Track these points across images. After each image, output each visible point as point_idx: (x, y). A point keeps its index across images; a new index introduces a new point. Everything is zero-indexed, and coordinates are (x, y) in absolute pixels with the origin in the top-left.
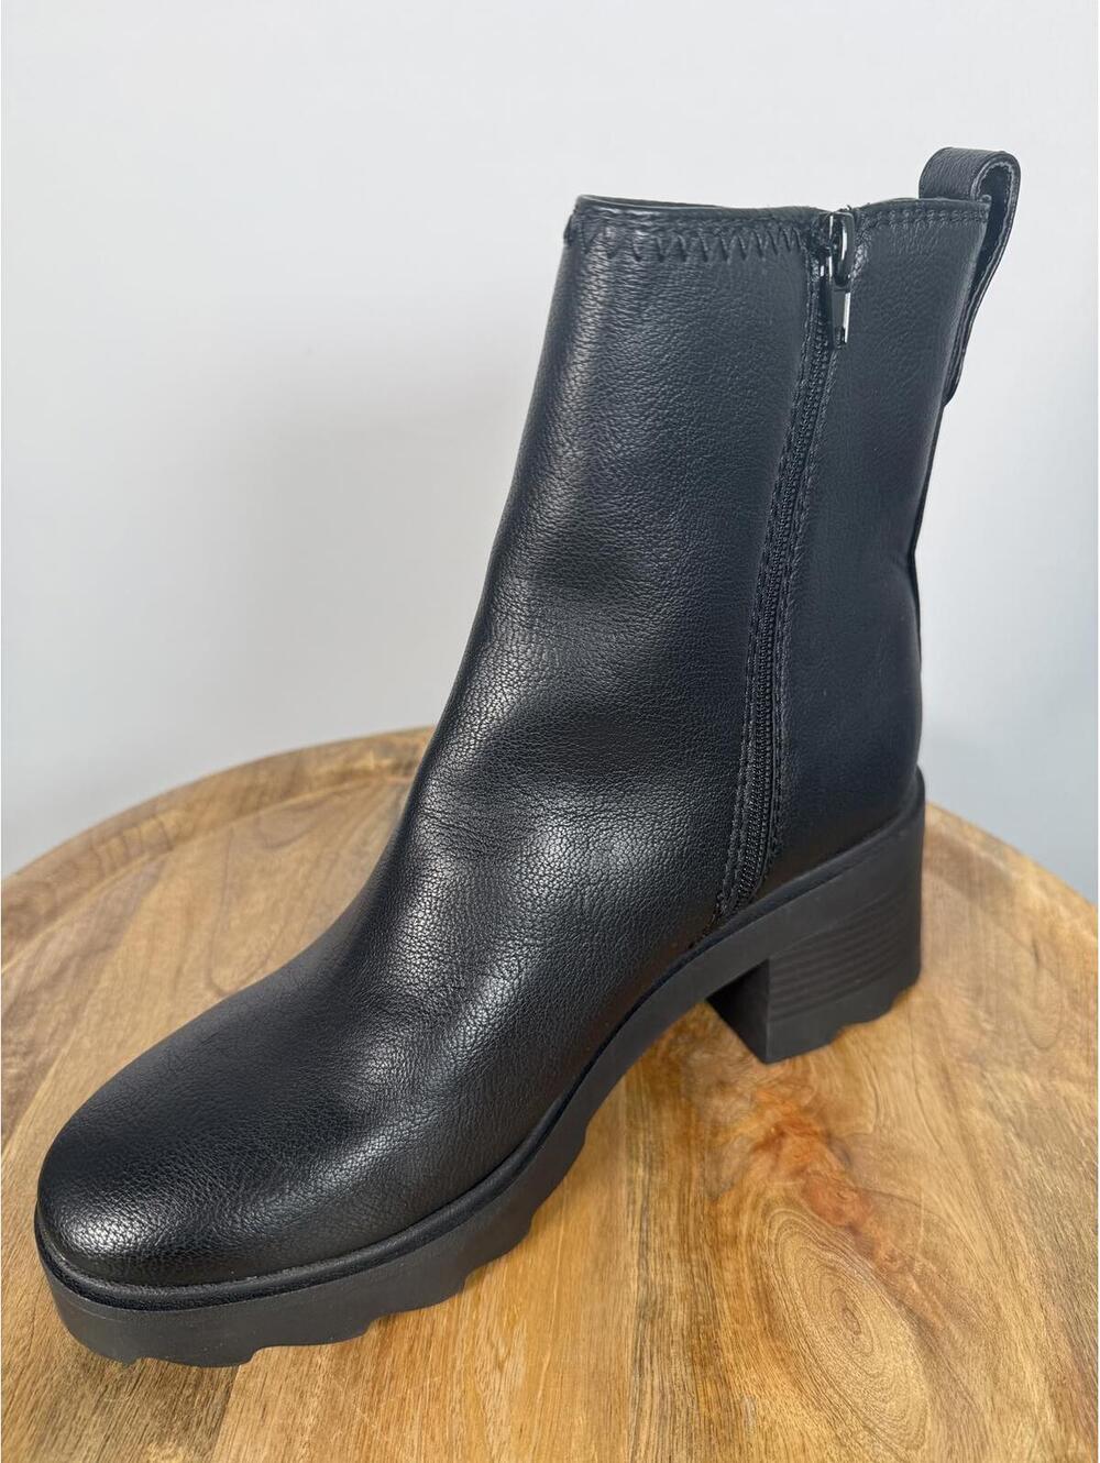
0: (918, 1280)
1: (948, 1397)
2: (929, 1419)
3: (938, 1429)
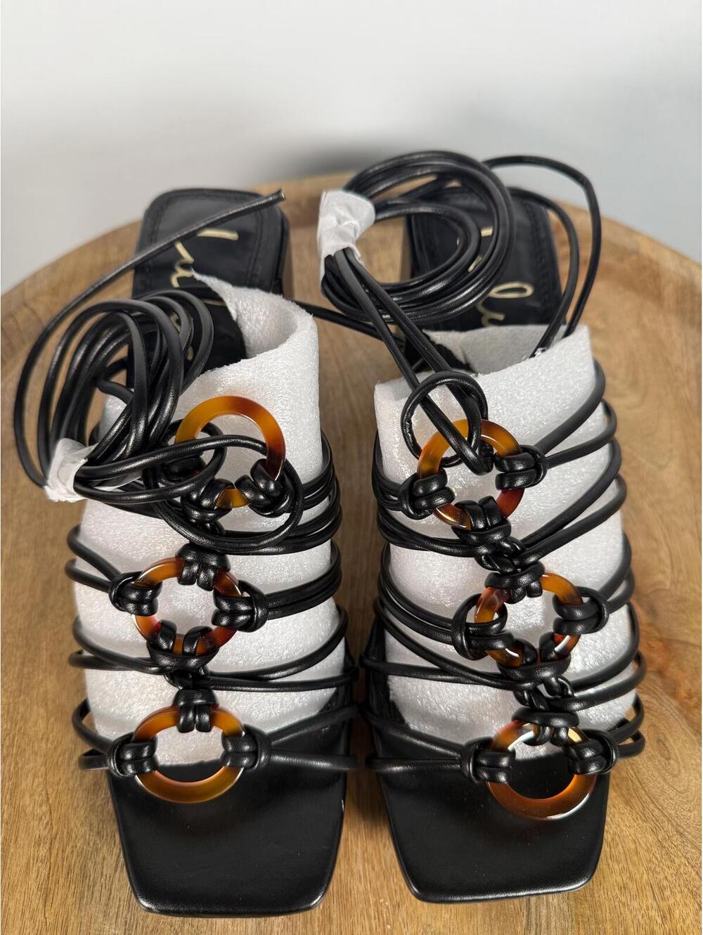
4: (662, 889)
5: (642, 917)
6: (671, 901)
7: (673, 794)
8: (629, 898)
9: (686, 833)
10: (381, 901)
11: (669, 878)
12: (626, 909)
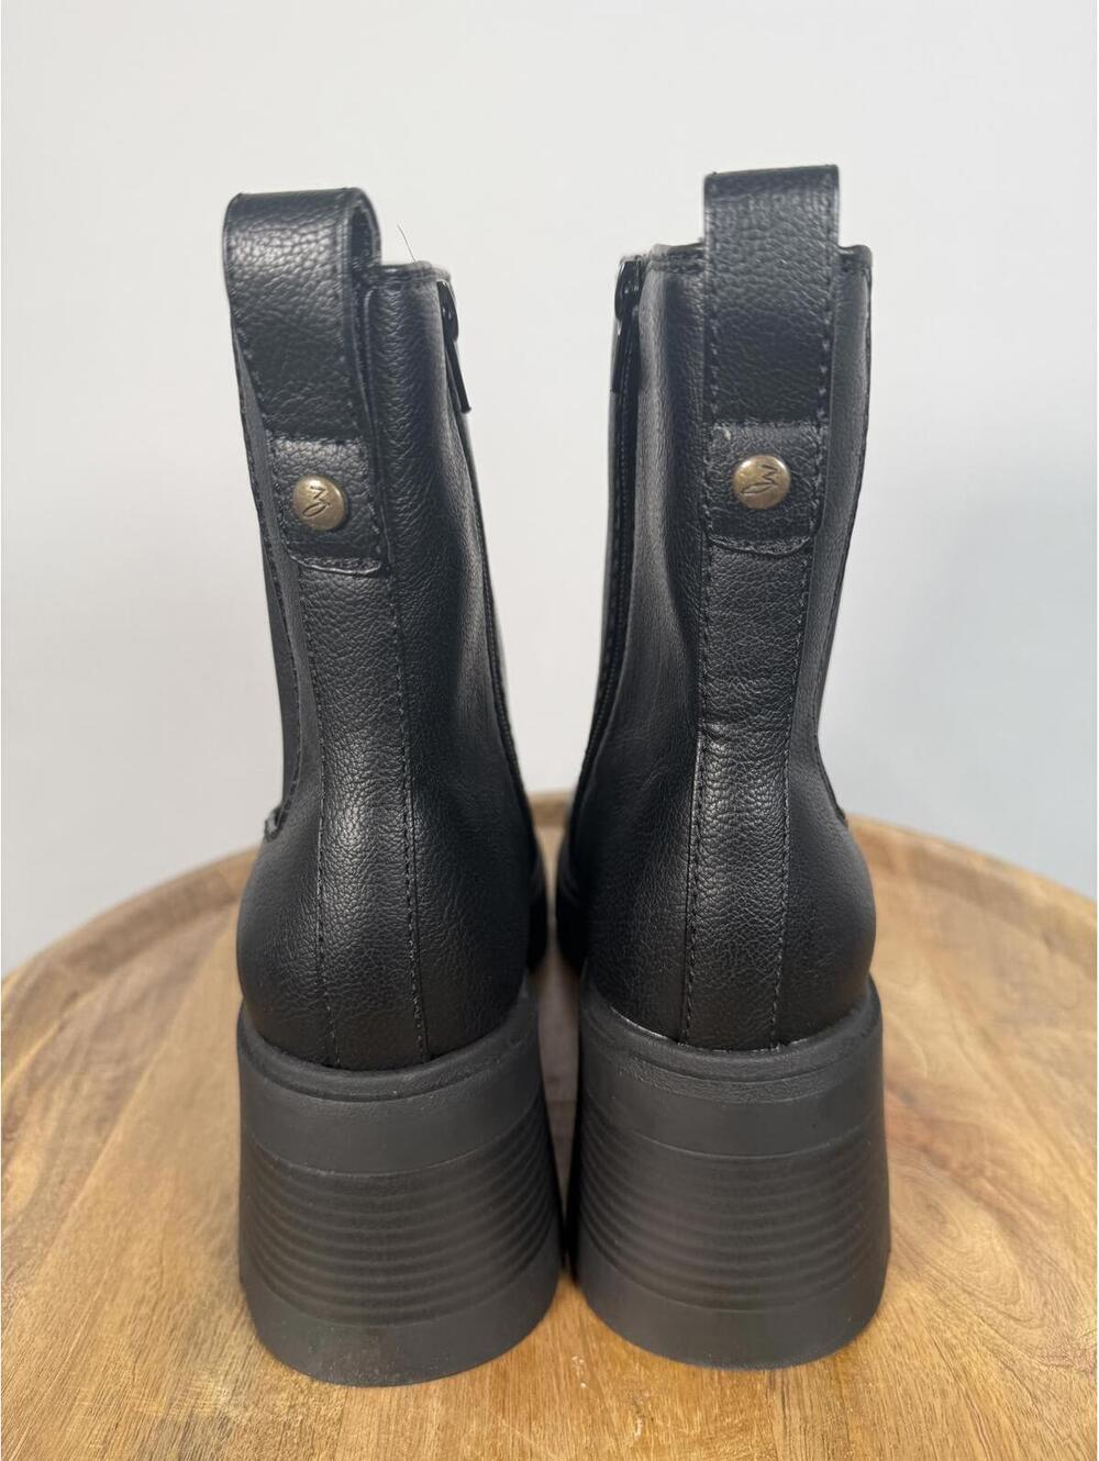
0: (990, 1181)
1: (1035, 1265)
2: (1021, 1281)
3: (1031, 1289)
4: (951, 1348)
5: (928, 1375)
6: (965, 1360)
7: (953, 1256)
8: (906, 1357)
9: (976, 1293)
10: (575, 1358)
11: (959, 1336)
12: (905, 1368)
